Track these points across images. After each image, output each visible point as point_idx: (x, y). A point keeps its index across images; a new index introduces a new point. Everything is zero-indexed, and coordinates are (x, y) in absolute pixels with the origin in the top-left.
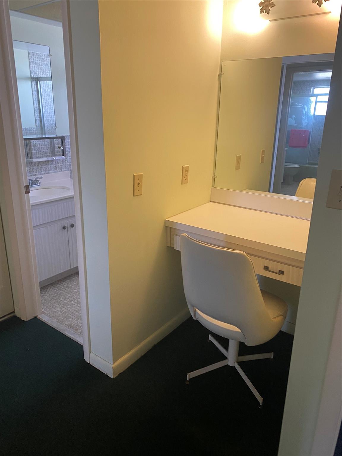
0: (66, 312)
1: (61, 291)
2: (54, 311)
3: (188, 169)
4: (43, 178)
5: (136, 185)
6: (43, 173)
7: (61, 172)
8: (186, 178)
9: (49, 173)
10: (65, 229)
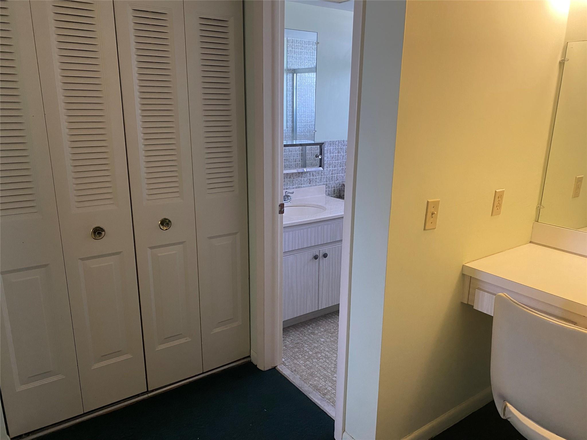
0: (311, 368)
1: (305, 338)
2: (296, 364)
3: (503, 194)
4: (294, 193)
5: (429, 214)
6: (294, 186)
7: (316, 187)
8: (498, 208)
9: (301, 187)
10: (316, 259)
